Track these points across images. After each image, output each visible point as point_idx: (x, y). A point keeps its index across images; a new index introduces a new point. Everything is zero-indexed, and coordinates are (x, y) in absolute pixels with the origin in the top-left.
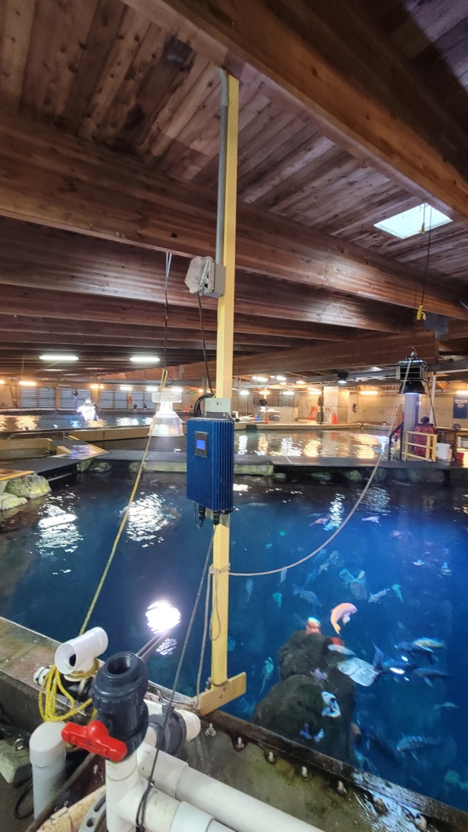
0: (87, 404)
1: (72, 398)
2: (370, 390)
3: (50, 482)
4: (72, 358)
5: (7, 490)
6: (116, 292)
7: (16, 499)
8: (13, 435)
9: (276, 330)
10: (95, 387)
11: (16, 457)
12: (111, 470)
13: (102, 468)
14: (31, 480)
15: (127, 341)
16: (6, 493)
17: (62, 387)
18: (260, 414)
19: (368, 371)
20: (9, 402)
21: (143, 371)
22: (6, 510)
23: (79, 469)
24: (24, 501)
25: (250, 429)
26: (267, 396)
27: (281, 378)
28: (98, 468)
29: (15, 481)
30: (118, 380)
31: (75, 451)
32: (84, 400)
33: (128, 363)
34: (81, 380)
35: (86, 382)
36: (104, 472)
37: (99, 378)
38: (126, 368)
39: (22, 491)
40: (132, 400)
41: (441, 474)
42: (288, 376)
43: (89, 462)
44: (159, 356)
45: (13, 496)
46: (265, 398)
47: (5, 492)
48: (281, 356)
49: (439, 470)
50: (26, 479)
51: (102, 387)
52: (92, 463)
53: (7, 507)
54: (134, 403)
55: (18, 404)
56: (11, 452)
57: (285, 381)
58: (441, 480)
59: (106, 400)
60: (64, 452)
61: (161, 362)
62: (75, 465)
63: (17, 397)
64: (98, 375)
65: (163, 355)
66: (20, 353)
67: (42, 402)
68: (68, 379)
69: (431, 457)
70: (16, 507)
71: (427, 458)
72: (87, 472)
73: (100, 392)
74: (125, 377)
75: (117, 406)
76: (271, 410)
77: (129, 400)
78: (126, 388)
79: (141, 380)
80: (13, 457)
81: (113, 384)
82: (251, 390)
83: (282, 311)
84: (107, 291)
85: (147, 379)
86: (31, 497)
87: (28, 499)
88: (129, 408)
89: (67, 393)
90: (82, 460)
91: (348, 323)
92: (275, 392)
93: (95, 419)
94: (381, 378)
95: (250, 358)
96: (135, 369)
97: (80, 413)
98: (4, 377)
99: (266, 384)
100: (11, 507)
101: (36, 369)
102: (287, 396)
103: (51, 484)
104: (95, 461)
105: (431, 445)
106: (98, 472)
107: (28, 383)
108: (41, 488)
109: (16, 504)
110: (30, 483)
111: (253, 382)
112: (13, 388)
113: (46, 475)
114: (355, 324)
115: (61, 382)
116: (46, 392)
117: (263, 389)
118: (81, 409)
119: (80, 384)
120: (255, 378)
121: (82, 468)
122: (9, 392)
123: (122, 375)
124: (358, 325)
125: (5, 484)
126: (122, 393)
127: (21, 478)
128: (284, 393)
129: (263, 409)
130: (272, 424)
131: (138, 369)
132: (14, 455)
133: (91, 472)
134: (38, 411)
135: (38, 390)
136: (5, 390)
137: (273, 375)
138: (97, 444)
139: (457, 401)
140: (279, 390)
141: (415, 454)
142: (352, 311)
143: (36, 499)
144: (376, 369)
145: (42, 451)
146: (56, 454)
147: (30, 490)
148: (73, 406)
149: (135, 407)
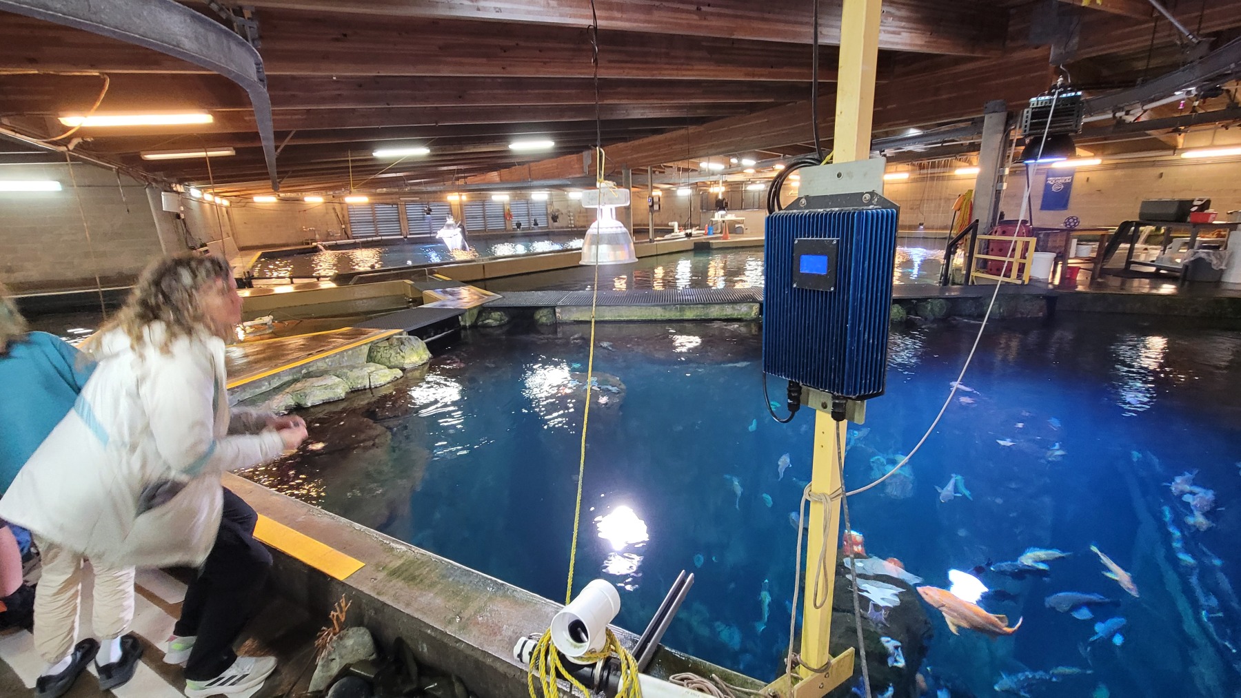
0: (449, 226)
1: (424, 218)
2: (896, 172)
3: (427, 344)
4: (420, 152)
5: (371, 358)
6: (499, 10)
7: (387, 371)
8: (356, 278)
9: (758, 70)
10: (454, 198)
11: (365, 309)
12: (509, 322)
13: (496, 320)
14: (402, 343)
15: (507, 111)
16: (371, 364)
17: (406, 201)
18: (713, 224)
19: (899, 137)
20: (335, 230)
21: (526, 166)
22: (376, 387)
23: (462, 323)
24: (399, 373)
25: (702, 249)
26: (723, 194)
27: (749, 162)
28: (490, 321)
29: (379, 345)
30: (489, 183)
31: (450, 297)
32: (444, 219)
33: (506, 154)
34: (434, 188)
35: (441, 191)
36: (500, 326)
37: (461, 182)
38: (501, 162)
39: (391, 359)
40: (511, 216)
41: (1043, 302)
42: (759, 156)
43: (475, 312)
44: (553, 136)
45: (382, 367)
46: (720, 197)
47: (368, 361)
48: (756, 120)
49: (1037, 297)
50: (395, 342)
51: (465, 197)
52: (480, 314)
53: (378, 384)
54: (515, 220)
55: (349, 233)
56: (358, 302)
57: (753, 168)
58: (1041, 314)
59: (473, 217)
60: (436, 300)
61: (555, 148)
62: (457, 317)
63: (345, 219)
64: (458, 179)
65: (560, 135)
66: (343, 148)
67: (382, 227)
68: (416, 188)
69: (1019, 277)
70: (389, 383)
71: (1013, 279)
72: (474, 326)
73: (461, 205)
74: (498, 179)
75: (490, 227)
76: (731, 216)
77: (507, 216)
78: (501, 198)
79: (524, 180)
80: (360, 310)
81: (480, 191)
82: (695, 186)
83: (781, 27)
84: (485, 9)
85: (533, 179)
86: (406, 367)
87: (403, 370)
88: (509, 227)
89: (414, 211)
90: (466, 310)
91: (893, 43)
92: (735, 187)
93: (464, 248)
94: (918, 148)
95: (701, 128)
96: (513, 165)
97: (441, 241)
98: (324, 192)
99: (723, 174)
100: (383, 383)
101: (368, 174)
102: (754, 192)
103: (430, 346)
104: (483, 310)
105: (1023, 257)
106: (491, 327)
107: (357, 200)
108: (417, 354)
109: (389, 379)
110: (402, 346)
111: (701, 173)
112: (337, 207)
113: (420, 333)
114: (906, 44)
115: (405, 194)
116: (385, 211)
117: (716, 182)
118: (442, 234)
119: (432, 195)
120: (704, 165)
121: (466, 322)
122: (333, 215)
123: (494, 176)
124: (910, 45)
125: (366, 349)
126: (496, 204)
127: (387, 339)
128: (750, 188)
129: (719, 216)
130: (733, 239)
131: (519, 164)
132: (364, 306)
133: (480, 326)
134: (378, 241)
135: (373, 209)
136: (327, 213)
137: (734, 156)
138: (476, 283)
139: (1051, 180)
140: (742, 183)
141: (987, 273)
142: (901, 19)
143: (414, 369)
144: (913, 132)
145: (400, 299)
146: (423, 304)
147: (403, 357)
148: (427, 230)
149: (519, 225)
